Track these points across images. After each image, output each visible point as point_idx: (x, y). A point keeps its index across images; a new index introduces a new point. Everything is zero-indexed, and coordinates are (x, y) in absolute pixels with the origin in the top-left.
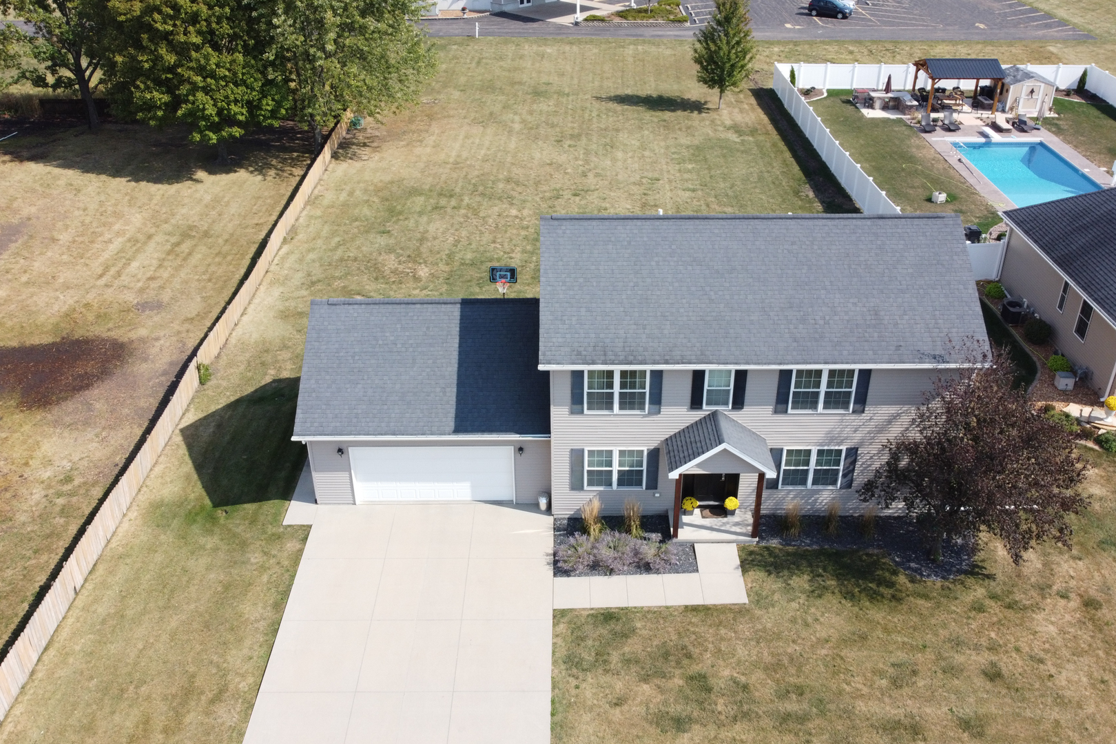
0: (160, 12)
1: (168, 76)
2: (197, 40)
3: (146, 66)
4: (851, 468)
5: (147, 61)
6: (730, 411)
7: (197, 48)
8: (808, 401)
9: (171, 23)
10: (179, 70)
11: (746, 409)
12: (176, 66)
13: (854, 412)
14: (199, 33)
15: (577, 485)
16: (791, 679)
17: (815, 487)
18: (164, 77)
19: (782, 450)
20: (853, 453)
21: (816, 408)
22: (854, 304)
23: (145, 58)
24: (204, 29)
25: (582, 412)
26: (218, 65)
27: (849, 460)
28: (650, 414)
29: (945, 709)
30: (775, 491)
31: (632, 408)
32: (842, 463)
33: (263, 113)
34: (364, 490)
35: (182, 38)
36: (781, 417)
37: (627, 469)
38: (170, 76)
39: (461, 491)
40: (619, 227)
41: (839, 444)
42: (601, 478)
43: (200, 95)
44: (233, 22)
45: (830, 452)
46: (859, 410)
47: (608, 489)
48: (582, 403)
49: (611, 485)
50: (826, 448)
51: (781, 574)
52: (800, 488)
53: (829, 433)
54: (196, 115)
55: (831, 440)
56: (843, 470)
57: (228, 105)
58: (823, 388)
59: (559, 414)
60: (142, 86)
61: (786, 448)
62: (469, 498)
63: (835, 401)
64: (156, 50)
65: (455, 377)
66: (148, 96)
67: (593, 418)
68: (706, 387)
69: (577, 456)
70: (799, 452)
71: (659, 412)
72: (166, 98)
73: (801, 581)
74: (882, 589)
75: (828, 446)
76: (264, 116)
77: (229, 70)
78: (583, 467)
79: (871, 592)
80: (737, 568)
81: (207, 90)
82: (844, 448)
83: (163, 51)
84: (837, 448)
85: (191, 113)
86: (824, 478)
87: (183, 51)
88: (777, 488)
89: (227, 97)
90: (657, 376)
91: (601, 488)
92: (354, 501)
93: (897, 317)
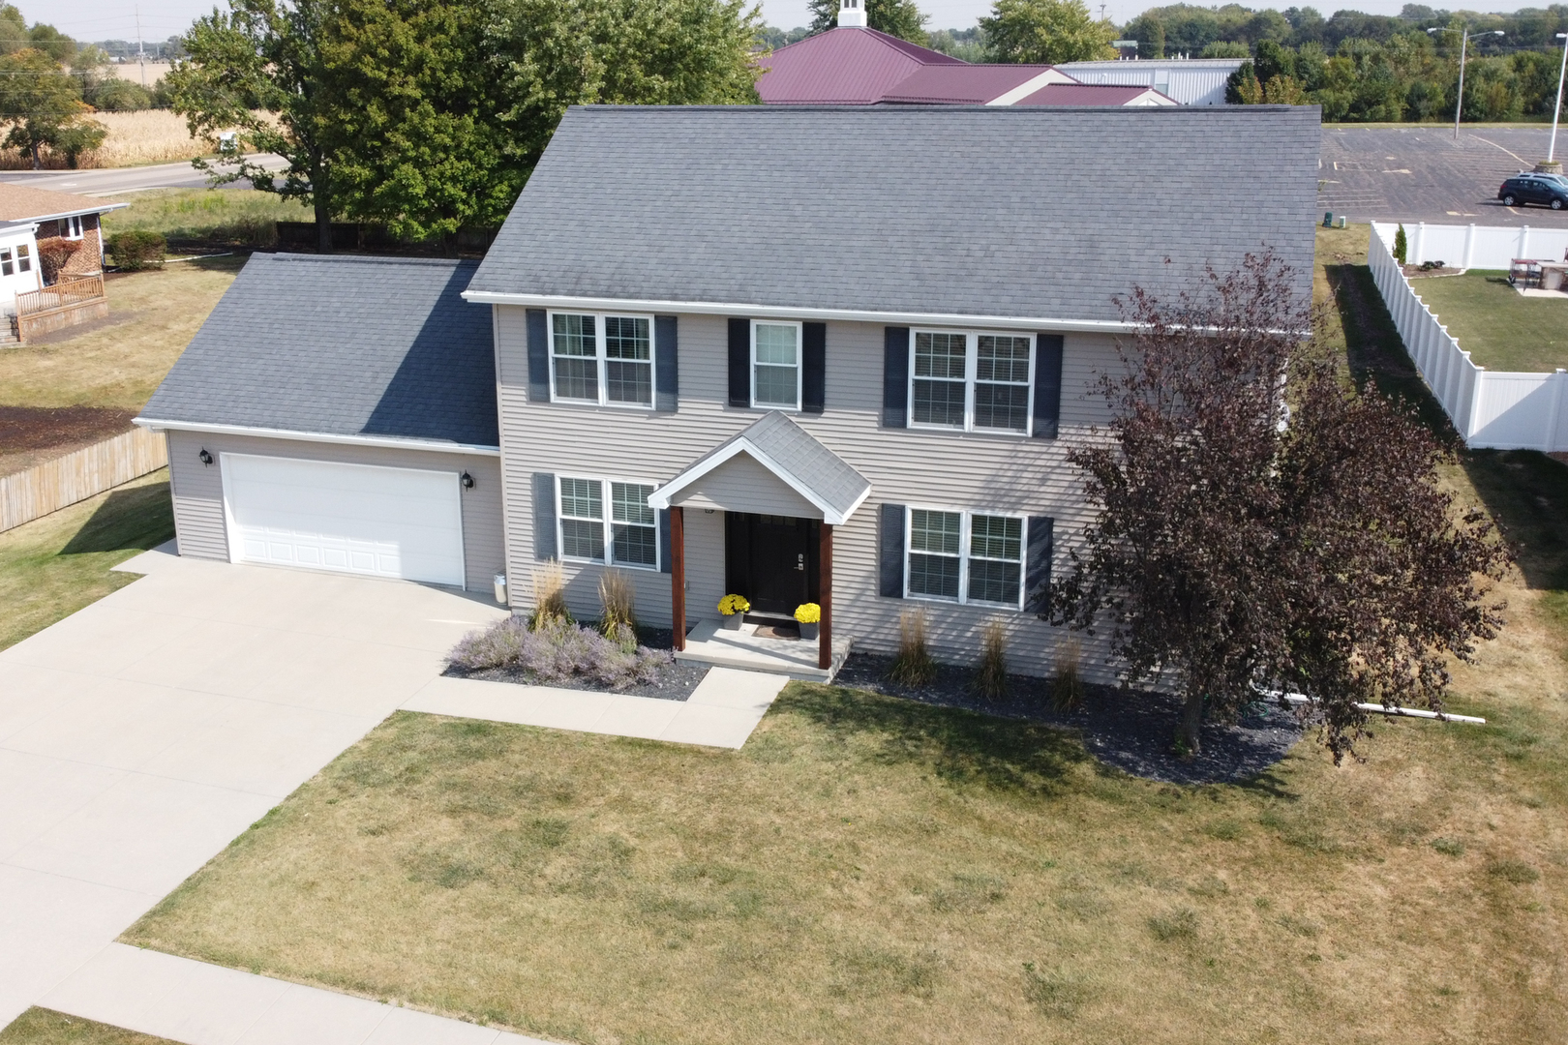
0: (373, 55)
1: (375, 143)
2: (417, 94)
3: (350, 128)
4: (1044, 564)
5: (350, 122)
6: (799, 416)
7: (415, 104)
8: (943, 403)
9: (386, 69)
10: (388, 135)
11: (829, 415)
12: (385, 128)
13: (1036, 435)
14: (422, 85)
15: (545, 550)
16: (727, 859)
17: (976, 603)
18: (369, 144)
19: (902, 509)
20: (1042, 527)
21: (960, 421)
22: (1055, 231)
23: (348, 117)
24: (428, 79)
25: (546, 399)
26: (438, 130)
27: (1038, 547)
28: (661, 410)
29: (1015, 961)
30: (898, 602)
31: (630, 398)
32: (1024, 553)
33: (493, 202)
34: (242, 539)
35: (396, 90)
36: (894, 436)
37: (627, 523)
38: (377, 143)
39: (382, 558)
40: (686, 121)
41: (1014, 507)
42: (584, 539)
43: (407, 169)
44: (468, 72)
45: (996, 522)
46: (1047, 432)
47: (597, 563)
48: (546, 382)
49: (600, 555)
50: (988, 513)
51: (838, 725)
52: (946, 600)
53: (993, 479)
54: (399, 196)
55: (997, 497)
56: (1028, 569)
57: (443, 184)
58: (971, 378)
59: (511, 398)
60: (342, 157)
61: (910, 507)
62: (397, 575)
63: (998, 407)
64: (364, 108)
65: (401, 360)
66: (347, 170)
67: (563, 412)
68: (753, 361)
69: (543, 484)
70: (936, 515)
71: (674, 409)
72: (365, 173)
73: (872, 740)
74: (1028, 776)
75: (993, 508)
76: (494, 207)
77: (453, 139)
78: (553, 511)
79: (1003, 776)
80: (763, 706)
81: (419, 163)
82: (1023, 516)
83: (372, 110)
84: (1009, 515)
85: (392, 194)
86: (992, 582)
87: (395, 107)
88: (900, 596)
89: (442, 174)
90: (668, 323)
91: (586, 561)
92: (228, 555)
93: (1132, 252)
